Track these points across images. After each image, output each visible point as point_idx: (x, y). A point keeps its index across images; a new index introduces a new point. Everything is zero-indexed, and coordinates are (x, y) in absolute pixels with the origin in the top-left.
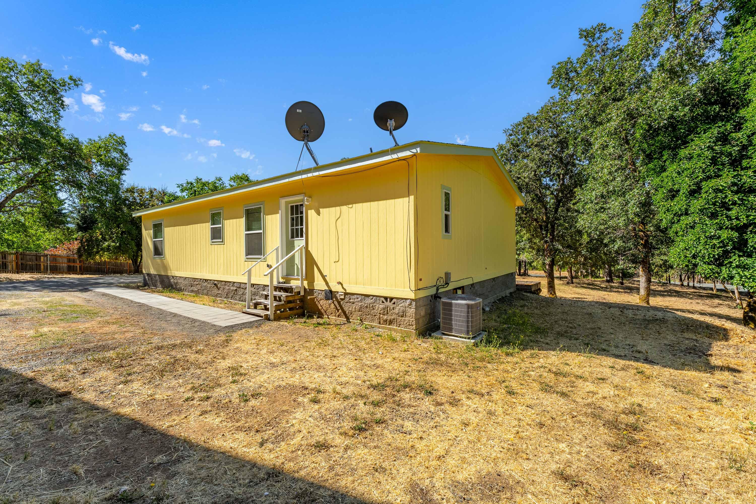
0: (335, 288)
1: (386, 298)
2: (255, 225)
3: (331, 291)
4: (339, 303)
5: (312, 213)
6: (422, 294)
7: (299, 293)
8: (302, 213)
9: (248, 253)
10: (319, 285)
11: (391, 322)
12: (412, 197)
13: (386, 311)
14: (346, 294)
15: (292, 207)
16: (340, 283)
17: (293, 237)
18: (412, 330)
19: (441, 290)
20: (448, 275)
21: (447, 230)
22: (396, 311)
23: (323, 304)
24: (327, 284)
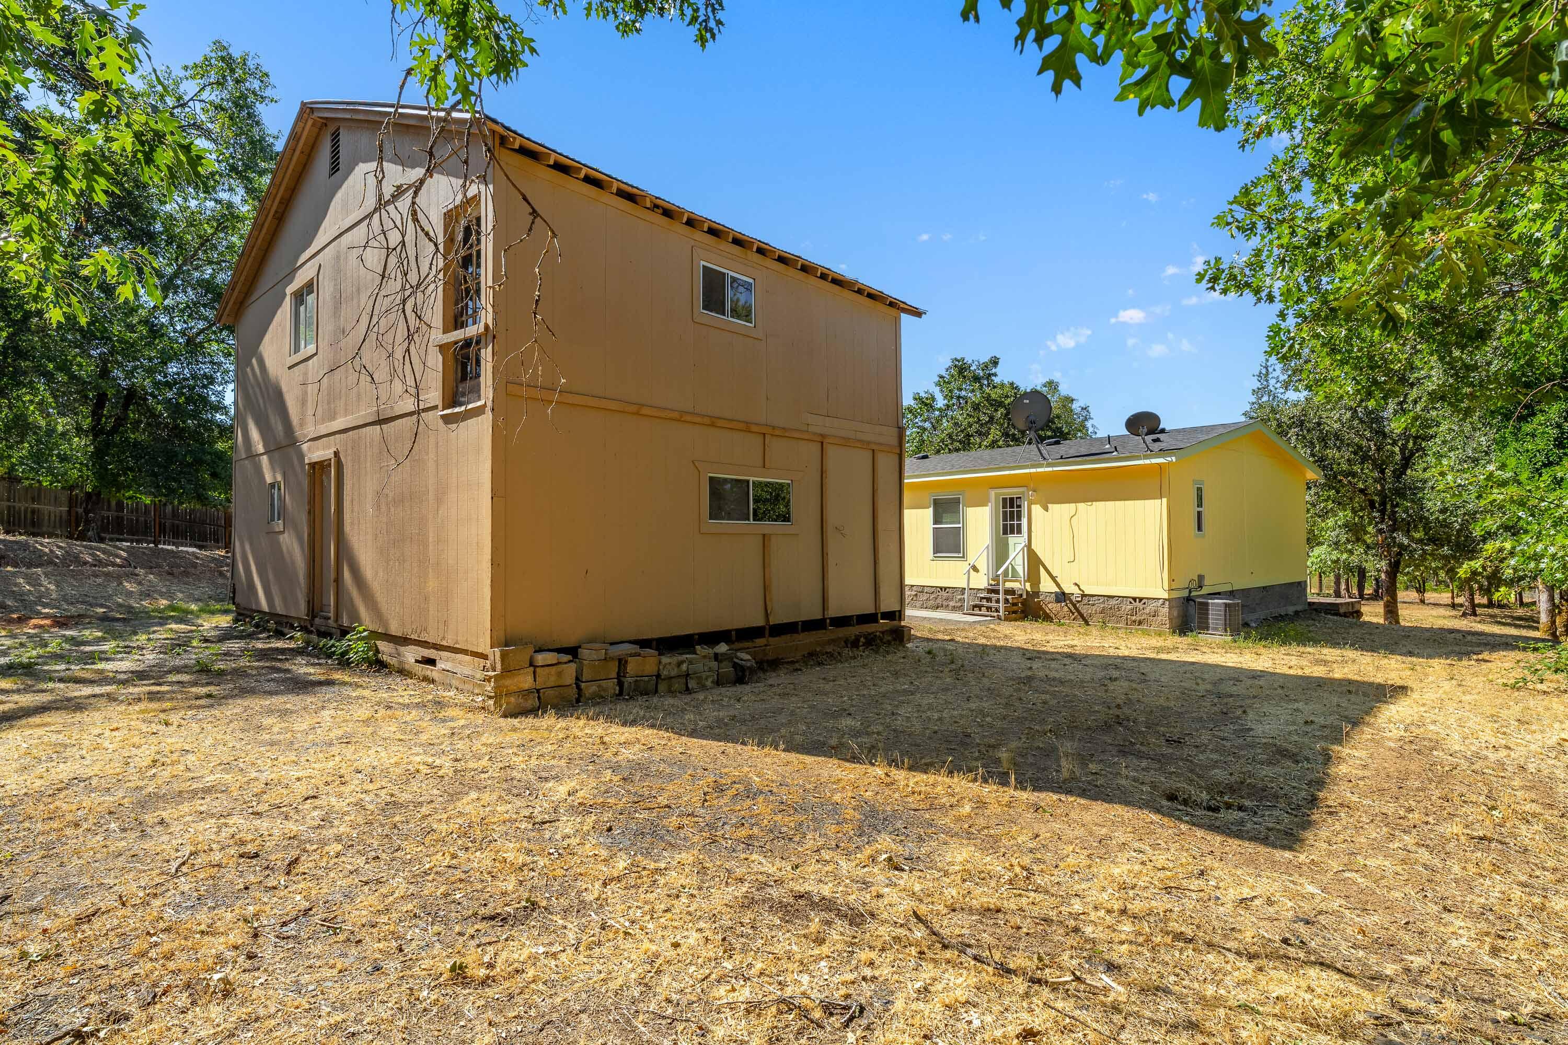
0: (1069, 588)
1: (1135, 599)
2: (946, 517)
3: (1064, 593)
4: (1074, 606)
5: (1037, 509)
6: (1176, 595)
7: (1021, 595)
8: (1019, 506)
9: (936, 550)
10: (1047, 585)
11: (1140, 623)
12: (1165, 500)
13: (1134, 612)
14: (1083, 596)
15: (1004, 500)
16: (1076, 584)
17: (1005, 533)
18: (1166, 628)
19: (1193, 594)
20: (1201, 578)
21: (1200, 529)
22: (1147, 611)
23: (1053, 607)
24: (1058, 585)
